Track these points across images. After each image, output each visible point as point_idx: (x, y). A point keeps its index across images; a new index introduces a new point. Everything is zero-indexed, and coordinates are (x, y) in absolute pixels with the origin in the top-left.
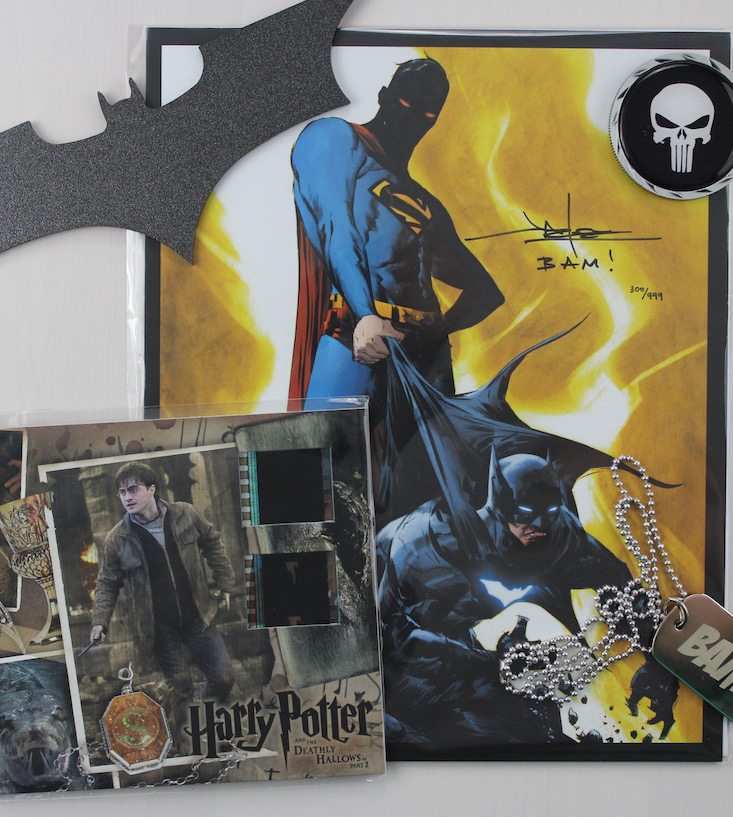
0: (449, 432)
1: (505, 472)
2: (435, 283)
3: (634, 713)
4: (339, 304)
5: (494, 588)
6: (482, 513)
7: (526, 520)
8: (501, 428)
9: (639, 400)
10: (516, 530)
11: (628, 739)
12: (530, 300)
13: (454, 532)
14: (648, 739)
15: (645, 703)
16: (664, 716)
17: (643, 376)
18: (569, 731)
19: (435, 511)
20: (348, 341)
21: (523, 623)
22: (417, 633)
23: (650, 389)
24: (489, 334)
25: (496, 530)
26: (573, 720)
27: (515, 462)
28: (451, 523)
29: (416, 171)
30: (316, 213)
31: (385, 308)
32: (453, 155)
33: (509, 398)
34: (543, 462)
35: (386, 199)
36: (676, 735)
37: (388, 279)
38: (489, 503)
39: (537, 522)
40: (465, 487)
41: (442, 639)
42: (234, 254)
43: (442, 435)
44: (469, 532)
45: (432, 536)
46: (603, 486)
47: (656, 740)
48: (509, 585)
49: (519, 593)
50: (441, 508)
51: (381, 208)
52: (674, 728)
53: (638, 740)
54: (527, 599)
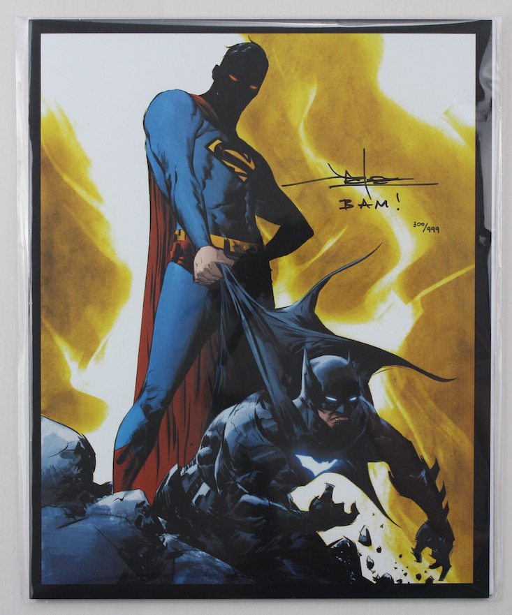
0: (270, 338)
1: (315, 370)
2: (258, 220)
3: (419, 560)
4: (182, 238)
5: (307, 462)
6: (297, 402)
7: (332, 408)
8: (311, 334)
9: (421, 312)
10: (324, 416)
11: (413, 581)
12: (334, 233)
13: (275, 418)
14: (430, 580)
15: (427, 551)
16: (442, 562)
17: (424, 293)
18: (367, 574)
19: (259, 401)
20: (189, 266)
21: (330, 489)
22: (246, 498)
23: (428, 303)
24: (301, 260)
25: (308, 416)
26: (370, 565)
27: (323, 361)
28: (272, 410)
29: (242, 131)
30: (163, 165)
31: (219, 240)
32: (272, 118)
33: (318, 311)
34: (345, 362)
35: (219, 154)
36: (452, 577)
37: (220, 217)
38: (303, 394)
39: (341, 409)
40: (283, 382)
41: (266, 502)
42: (98, 198)
43: (264, 341)
44: (287, 417)
45: (256, 421)
46: (393, 380)
47: (436, 581)
48: (319, 459)
49: (326, 465)
50: (264, 399)
51: (215, 161)
52: (451, 572)
53: (422, 581)
54: (333, 470)
